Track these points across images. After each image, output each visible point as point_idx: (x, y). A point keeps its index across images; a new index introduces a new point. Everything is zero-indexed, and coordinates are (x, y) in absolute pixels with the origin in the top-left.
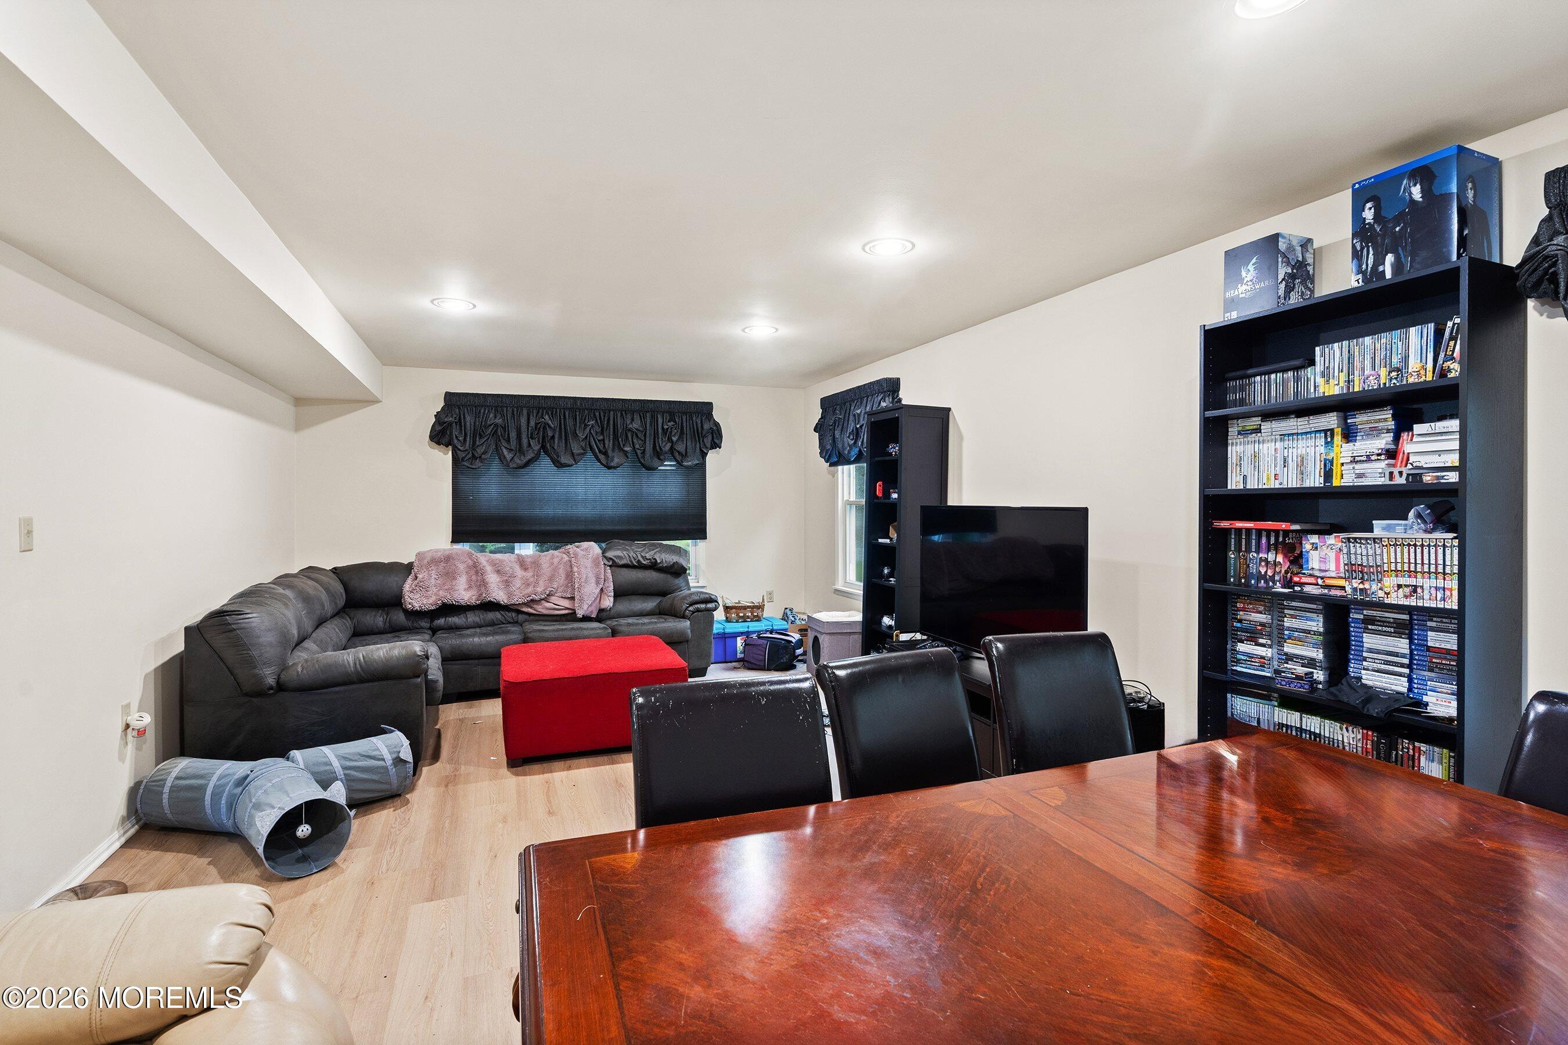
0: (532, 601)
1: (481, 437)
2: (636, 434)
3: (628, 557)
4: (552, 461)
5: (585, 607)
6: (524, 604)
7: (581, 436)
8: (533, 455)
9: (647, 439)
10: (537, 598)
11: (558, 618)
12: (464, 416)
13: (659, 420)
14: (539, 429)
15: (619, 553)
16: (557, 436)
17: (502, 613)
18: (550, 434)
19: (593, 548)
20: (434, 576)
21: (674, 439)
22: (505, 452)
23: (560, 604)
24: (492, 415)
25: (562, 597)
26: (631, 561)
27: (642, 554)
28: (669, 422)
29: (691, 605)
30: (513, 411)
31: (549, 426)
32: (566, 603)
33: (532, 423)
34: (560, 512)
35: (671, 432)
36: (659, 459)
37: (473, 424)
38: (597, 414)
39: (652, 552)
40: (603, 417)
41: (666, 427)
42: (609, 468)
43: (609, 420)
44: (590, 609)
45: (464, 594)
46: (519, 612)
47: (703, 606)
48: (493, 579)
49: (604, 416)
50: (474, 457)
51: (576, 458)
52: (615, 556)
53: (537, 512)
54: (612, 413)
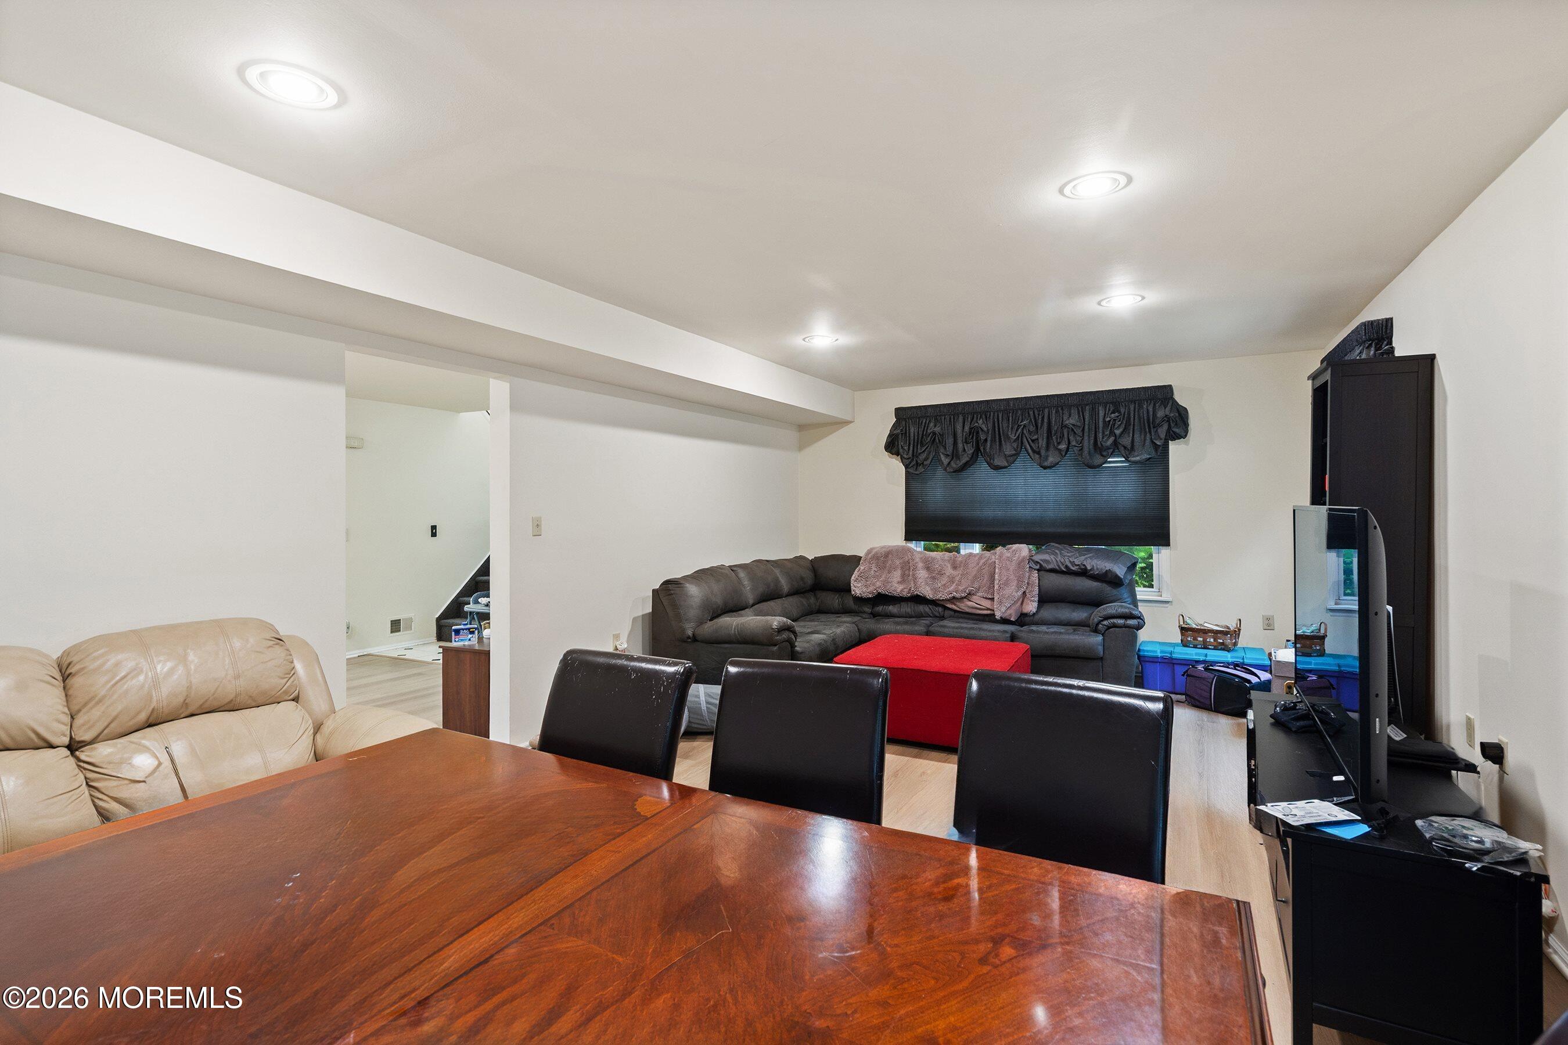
0: (954, 598)
1: (922, 445)
2: (1073, 430)
3: (1055, 562)
4: (988, 464)
5: (1003, 609)
6: (947, 600)
7: (1013, 437)
8: (967, 459)
9: (1086, 434)
10: (958, 595)
11: (981, 618)
12: (909, 427)
13: (1101, 412)
14: (973, 433)
15: (1046, 557)
16: (989, 439)
17: (930, 606)
18: (983, 437)
19: (1023, 550)
20: (874, 569)
21: (1118, 432)
22: (943, 457)
23: (978, 603)
24: (932, 425)
25: (986, 598)
26: (1058, 566)
27: (1071, 559)
28: (1113, 413)
29: (1106, 618)
30: (950, 418)
31: (982, 430)
32: (987, 604)
33: (967, 428)
34: (1000, 513)
35: (1114, 425)
36: (1102, 455)
37: (916, 434)
38: (1031, 413)
39: (1083, 558)
40: (1037, 416)
41: (1108, 419)
42: (1045, 468)
43: (1043, 418)
44: (1009, 612)
45: (897, 587)
46: (945, 608)
47: (1121, 622)
48: (922, 574)
49: (1039, 414)
50: (917, 464)
51: (1012, 459)
52: (1042, 560)
53: (977, 513)
54: (1046, 410)
